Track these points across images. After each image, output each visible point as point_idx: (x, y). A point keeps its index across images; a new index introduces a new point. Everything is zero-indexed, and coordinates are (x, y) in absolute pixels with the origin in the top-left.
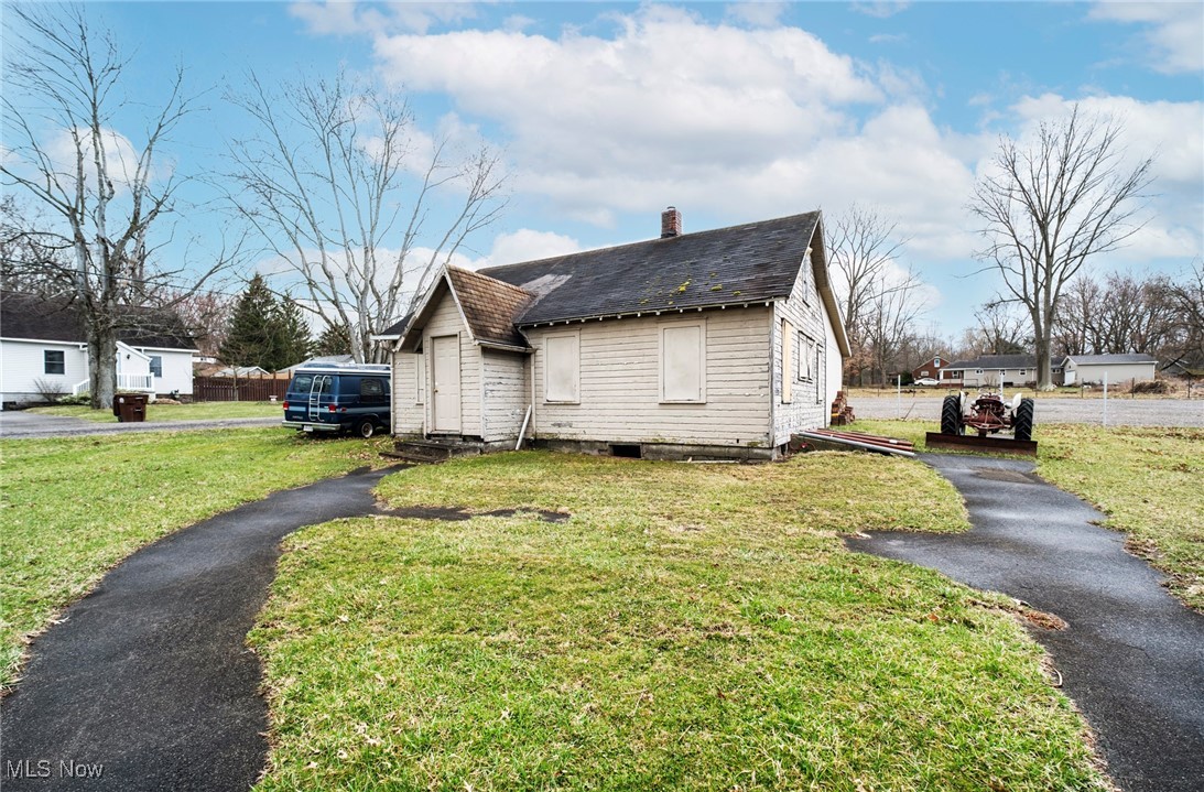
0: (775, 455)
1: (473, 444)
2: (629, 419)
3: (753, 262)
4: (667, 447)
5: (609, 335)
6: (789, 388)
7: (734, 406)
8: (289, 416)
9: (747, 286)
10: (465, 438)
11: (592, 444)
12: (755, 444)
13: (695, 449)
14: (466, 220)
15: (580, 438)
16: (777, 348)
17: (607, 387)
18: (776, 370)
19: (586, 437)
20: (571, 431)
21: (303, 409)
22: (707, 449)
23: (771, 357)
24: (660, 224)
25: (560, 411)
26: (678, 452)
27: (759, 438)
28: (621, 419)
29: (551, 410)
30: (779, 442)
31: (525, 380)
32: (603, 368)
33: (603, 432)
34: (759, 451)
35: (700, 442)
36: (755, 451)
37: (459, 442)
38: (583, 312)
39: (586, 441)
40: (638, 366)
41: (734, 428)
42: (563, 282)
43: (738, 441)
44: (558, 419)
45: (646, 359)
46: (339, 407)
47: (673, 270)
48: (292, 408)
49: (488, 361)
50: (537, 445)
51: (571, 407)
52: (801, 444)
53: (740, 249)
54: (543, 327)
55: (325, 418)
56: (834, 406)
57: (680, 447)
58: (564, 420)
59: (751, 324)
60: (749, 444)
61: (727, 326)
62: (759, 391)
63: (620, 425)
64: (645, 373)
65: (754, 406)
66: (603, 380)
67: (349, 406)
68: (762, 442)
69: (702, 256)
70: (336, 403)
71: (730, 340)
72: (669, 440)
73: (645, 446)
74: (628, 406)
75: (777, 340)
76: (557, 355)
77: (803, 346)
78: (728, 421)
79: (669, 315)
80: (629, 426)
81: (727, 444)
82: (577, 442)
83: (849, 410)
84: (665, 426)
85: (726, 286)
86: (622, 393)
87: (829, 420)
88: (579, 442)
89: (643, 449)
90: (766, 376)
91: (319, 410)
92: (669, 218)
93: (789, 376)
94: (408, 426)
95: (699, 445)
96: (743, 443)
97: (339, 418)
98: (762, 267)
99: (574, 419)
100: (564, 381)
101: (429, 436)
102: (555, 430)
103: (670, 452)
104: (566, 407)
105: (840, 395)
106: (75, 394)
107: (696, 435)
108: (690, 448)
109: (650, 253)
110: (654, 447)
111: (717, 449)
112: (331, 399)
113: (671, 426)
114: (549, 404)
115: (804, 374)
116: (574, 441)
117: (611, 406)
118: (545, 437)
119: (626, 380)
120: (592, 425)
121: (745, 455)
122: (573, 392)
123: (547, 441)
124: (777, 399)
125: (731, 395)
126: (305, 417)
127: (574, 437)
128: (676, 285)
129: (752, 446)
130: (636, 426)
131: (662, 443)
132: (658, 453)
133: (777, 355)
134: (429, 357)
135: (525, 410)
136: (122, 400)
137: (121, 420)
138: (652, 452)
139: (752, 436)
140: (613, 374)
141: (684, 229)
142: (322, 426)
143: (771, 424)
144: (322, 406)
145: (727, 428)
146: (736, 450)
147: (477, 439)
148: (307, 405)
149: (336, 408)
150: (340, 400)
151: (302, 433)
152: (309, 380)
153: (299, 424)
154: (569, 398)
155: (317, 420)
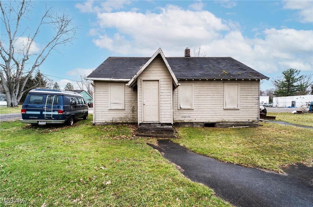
2: (212, 114)
4: (226, 123)
5: (206, 86)
7: (248, 110)
8: (25, 117)
11: (197, 123)
12: (254, 121)
13: (235, 123)
14: (55, 40)
15: (193, 121)
17: (205, 103)
19: (196, 121)
20: (190, 119)
21: (39, 113)
22: (239, 123)
23: (258, 95)
25: (185, 112)
26: (229, 125)
28: (210, 114)
29: (181, 112)
32: (203, 97)
33: (203, 119)
34: (255, 123)
35: (237, 121)
36: (254, 123)
39: (195, 122)
40: (216, 97)
41: (248, 116)
43: (249, 120)
44: (184, 115)
45: (219, 94)
46: (64, 111)
48: (28, 112)
51: (190, 110)
55: (56, 117)
57: (230, 123)
58: (187, 115)
59: (253, 86)
60: (252, 121)
61: (246, 85)
62: (255, 105)
63: (209, 116)
64: (219, 99)
65: (254, 110)
66: (203, 101)
68: (256, 120)
70: (62, 109)
71: (247, 90)
72: (227, 121)
73: (218, 123)
74: (212, 110)
76: (184, 92)
78: (246, 114)
80: (213, 116)
81: (245, 121)
84: (226, 116)
86: (210, 106)
88: (193, 123)
90: (257, 101)
91: (52, 113)
92: (187, 51)
94: (104, 119)
95: (237, 122)
96: (250, 121)
97: (63, 117)
99: (191, 115)
100: (187, 101)
101: (140, 124)
102: (183, 119)
103: (226, 124)
104: (188, 110)
107: (236, 119)
108: (233, 123)
110: (221, 123)
111: (242, 123)
113: (227, 116)
114: (180, 109)
116: (191, 123)
117: (206, 110)
118: (178, 122)
119: (212, 101)
120: (198, 117)
121: (250, 124)
122: (191, 105)
125: (247, 106)
126: (41, 117)
127: (191, 121)
128: (221, 71)
129: (253, 121)
130: (215, 116)
131: (224, 122)
132: (222, 125)
138: (220, 125)
139: (253, 119)
140: (207, 99)
142: (53, 122)
143: (258, 115)
144: (54, 111)
145: (246, 116)
146: (248, 123)
147: (169, 124)
148: (42, 111)
149: (62, 112)
150: (64, 108)
151: (35, 126)
152: (41, 98)
153: (35, 121)
154: (189, 107)
155: (50, 118)
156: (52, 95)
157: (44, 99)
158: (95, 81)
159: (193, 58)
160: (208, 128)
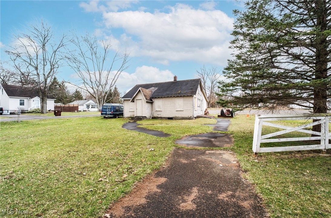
0: (194, 118)
1: (144, 118)
2: (171, 113)
3: (190, 88)
5: (167, 99)
6: (196, 108)
7: (188, 111)
8: (102, 114)
9: (190, 92)
10: (143, 117)
11: (164, 118)
13: (182, 118)
16: (194, 102)
17: (167, 108)
18: (194, 105)
21: (105, 113)
22: (184, 118)
23: (193, 103)
24: (174, 78)
25: (158, 112)
26: (179, 119)
27: (192, 116)
29: (157, 112)
30: (195, 117)
31: (152, 107)
33: (166, 115)
37: (142, 118)
38: (163, 95)
40: (172, 105)
42: (157, 89)
44: (158, 114)
45: (174, 104)
46: (113, 112)
47: (177, 88)
48: (103, 113)
49: (147, 104)
50: (154, 118)
51: (160, 112)
52: (198, 117)
53: (188, 85)
54: (156, 98)
55: (110, 114)
56: (205, 111)
58: (159, 114)
59: (190, 98)
61: (187, 99)
62: (191, 109)
63: (169, 114)
65: (191, 111)
67: (114, 112)
69: (182, 86)
70: (112, 111)
71: (187, 101)
72: (178, 117)
74: (171, 111)
75: (194, 101)
76: (158, 103)
77: (198, 101)
78: (187, 113)
79: (178, 97)
82: (162, 117)
83: (208, 112)
85: (186, 92)
86: (169, 109)
87: (204, 114)
89: (173, 118)
90: (193, 106)
91: (109, 113)
92: (175, 78)
93: (196, 106)
94: (127, 115)
97: (113, 114)
98: (192, 89)
99: (161, 114)
100: (159, 107)
101: (135, 117)
102: (157, 115)
105: (206, 109)
106: (29, 110)
107: (182, 115)
109: (172, 84)
112: (111, 111)
113: (178, 114)
114: (156, 111)
115: (199, 106)
117: (168, 111)
119: (170, 107)
120: (164, 114)
121: (190, 118)
122: (161, 109)
123: (156, 117)
124: (194, 110)
125: (187, 109)
126: (106, 114)
128: (178, 91)
129: (191, 117)
131: (176, 117)
132: (176, 119)
133: (194, 103)
134: (136, 103)
135: (152, 112)
136: (56, 111)
137: (56, 116)
141: (178, 80)
142: (110, 116)
143: (193, 114)
145: (187, 115)
146: (188, 118)
147: (146, 117)
148: (106, 112)
149: (112, 112)
150: (113, 111)
151: (105, 117)
152: (106, 107)
153: (104, 116)
154: (160, 110)
155: (109, 115)
156: (109, 106)
157: (107, 107)
158: (124, 100)
159: (178, 81)
160: (169, 120)
